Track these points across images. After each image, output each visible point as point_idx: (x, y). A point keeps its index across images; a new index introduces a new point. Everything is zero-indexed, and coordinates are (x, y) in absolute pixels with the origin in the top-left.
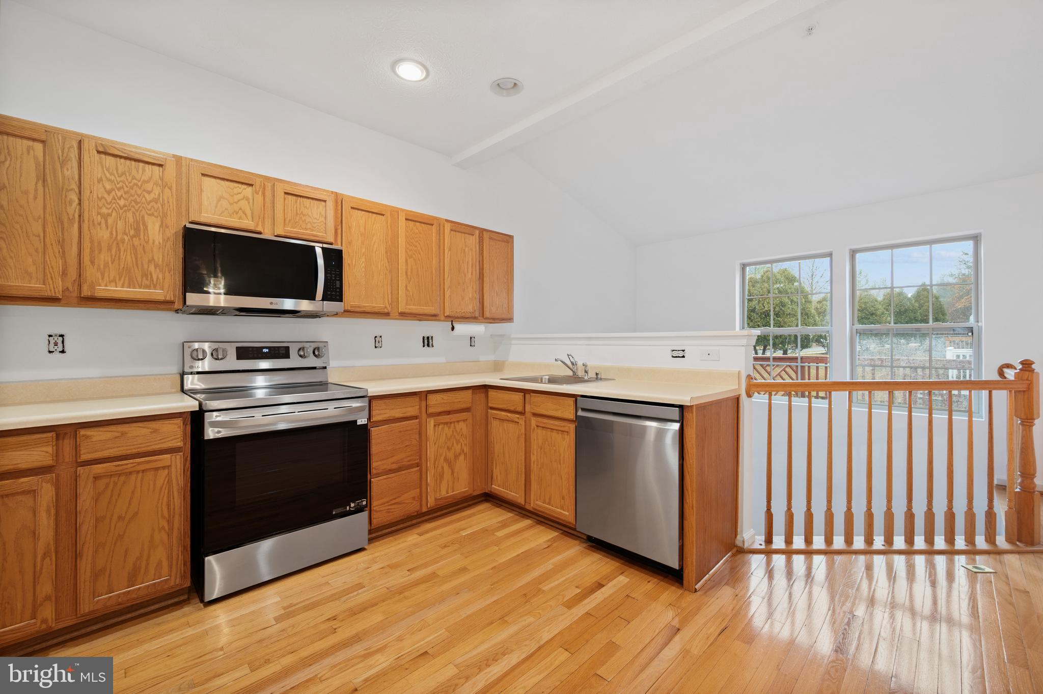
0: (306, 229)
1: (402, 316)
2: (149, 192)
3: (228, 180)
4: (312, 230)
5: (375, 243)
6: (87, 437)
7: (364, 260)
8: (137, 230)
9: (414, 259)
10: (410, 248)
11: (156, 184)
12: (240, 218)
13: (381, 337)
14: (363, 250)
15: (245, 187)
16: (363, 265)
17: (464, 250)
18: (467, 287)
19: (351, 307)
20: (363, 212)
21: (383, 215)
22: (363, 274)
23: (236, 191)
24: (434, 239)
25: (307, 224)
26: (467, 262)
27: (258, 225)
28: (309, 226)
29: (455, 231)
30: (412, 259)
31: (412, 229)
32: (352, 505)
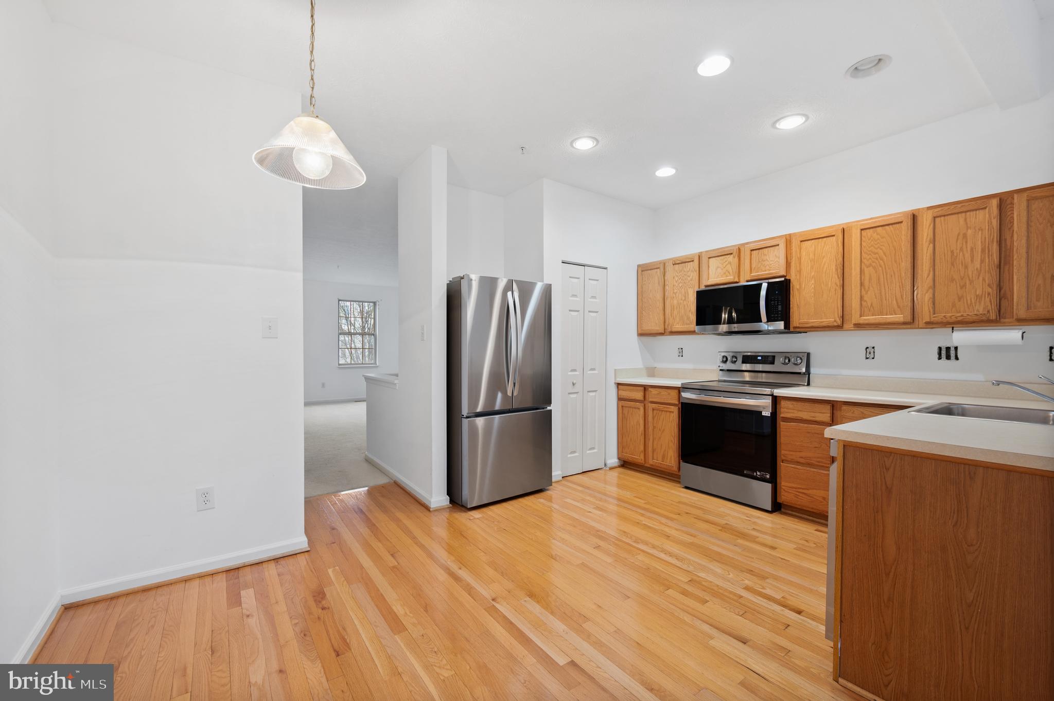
0: (765, 271)
1: (858, 327)
2: (689, 277)
3: (720, 256)
4: (770, 270)
5: (825, 264)
6: (651, 391)
7: (813, 282)
8: (685, 297)
9: (874, 268)
10: (868, 257)
11: (692, 271)
12: (727, 276)
13: (873, 348)
14: (813, 274)
15: (729, 256)
16: (813, 286)
17: (965, 236)
18: (971, 282)
19: (799, 324)
20: (813, 241)
21: (834, 236)
22: (813, 295)
23: (726, 259)
24: (903, 237)
25: (765, 267)
26: (972, 249)
27: (735, 278)
28: (768, 268)
29: (944, 216)
30: (871, 267)
31: (871, 236)
32: (758, 473)
